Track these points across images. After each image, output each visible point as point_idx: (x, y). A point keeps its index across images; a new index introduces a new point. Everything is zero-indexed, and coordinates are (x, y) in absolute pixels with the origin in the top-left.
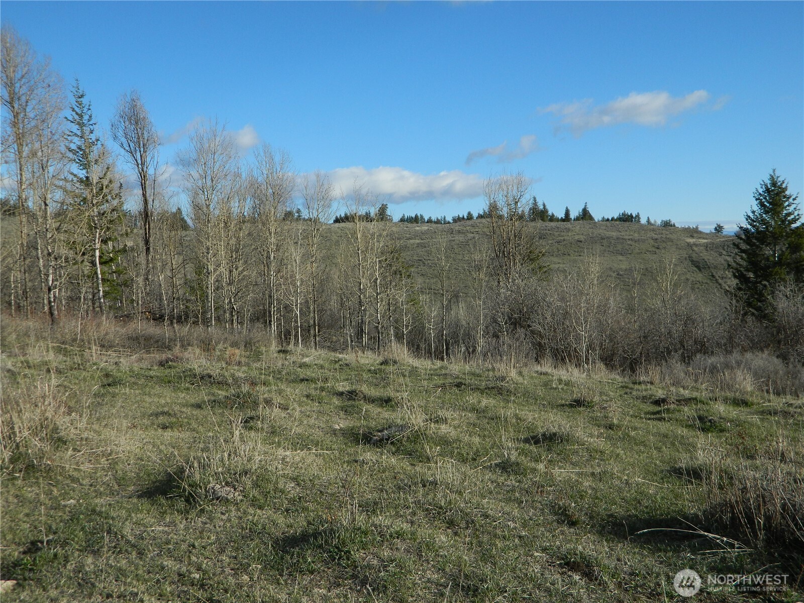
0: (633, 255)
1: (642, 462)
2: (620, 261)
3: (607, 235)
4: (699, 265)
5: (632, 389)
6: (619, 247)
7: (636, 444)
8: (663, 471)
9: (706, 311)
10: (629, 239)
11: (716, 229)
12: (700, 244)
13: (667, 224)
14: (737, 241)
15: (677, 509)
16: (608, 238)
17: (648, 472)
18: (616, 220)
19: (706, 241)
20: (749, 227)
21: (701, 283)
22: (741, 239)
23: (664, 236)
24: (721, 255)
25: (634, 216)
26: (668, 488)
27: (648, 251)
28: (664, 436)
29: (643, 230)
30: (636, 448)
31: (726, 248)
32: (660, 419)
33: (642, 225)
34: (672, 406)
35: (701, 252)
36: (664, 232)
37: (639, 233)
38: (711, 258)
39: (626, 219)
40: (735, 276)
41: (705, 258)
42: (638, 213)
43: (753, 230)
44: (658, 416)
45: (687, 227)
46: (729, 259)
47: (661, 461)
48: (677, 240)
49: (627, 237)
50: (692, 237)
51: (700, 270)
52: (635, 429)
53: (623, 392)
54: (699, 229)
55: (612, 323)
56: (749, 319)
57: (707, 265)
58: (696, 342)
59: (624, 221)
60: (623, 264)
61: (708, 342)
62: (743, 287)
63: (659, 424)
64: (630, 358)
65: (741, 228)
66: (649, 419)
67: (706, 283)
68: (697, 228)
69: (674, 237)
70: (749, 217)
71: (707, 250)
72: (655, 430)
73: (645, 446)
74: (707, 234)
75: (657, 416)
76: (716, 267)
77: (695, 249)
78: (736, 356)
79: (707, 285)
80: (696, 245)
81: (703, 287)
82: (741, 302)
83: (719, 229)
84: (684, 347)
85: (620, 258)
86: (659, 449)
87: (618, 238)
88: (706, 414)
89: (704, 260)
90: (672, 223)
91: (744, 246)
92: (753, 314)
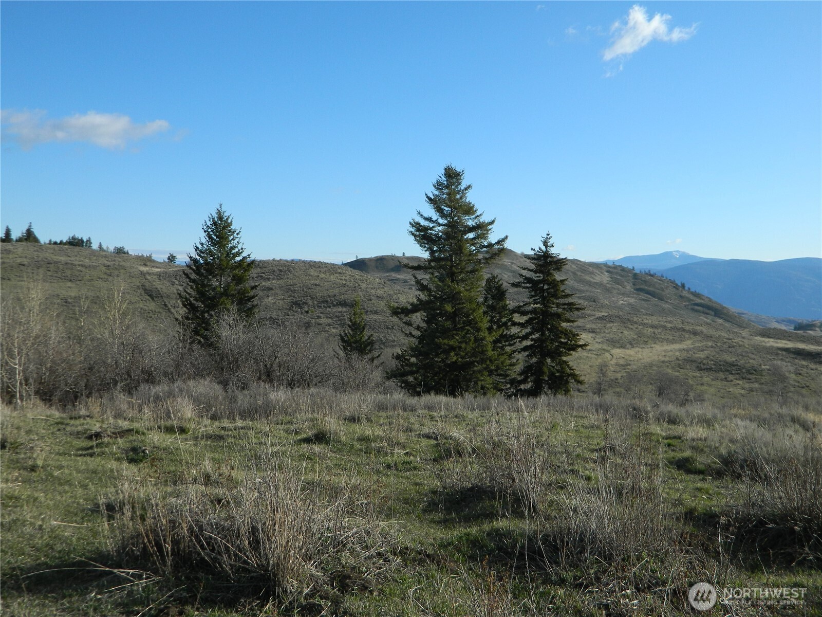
0: (83, 282)
1: (64, 503)
2: (69, 287)
3: (55, 260)
4: (152, 294)
5: (67, 424)
6: (68, 273)
7: (60, 484)
8: (84, 510)
9: (153, 339)
10: (79, 265)
11: (169, 259)
12: (153, 273)
13: (120, 251)
14: (188, 271)
15: (93, 549)
16: (56, 262)
17: (68, 514)
18: (65, 244)
19: (159, 270)
20: (198, 257)
21: (154, 312)
22: (191, 268)
23: (117, 264)
24: (173, 285)
25: (85, 241)
26: (88, 527)
27: (99, 278)
28: (93, 472)
29: (94, 256)
30: (60, 488)
31: (178, 277)
32: (91, 455)
33: (94, 251)
34: (106, 440)
35: (154, 281)
36: (116, 259)
37: (90, 259)
38: (164, 287)
39: (75, 243)
40: (185, 306)
41: (159, 287)
42: (89, 238)
43: (202, 261)
44: (90, 451)
45: (140, 255)
46: (181, 288)
47: (85, 500)
48: (131, 268)
49: (77, 263)
50: (145, 265)
51: (153, 299)
52: (60, 467)
53: (56, 429)
54: (153, 258)
55: (53, 354)
56: (195, 347)
57: (160, 294)
58: (142, 371)
59: (74, 245)
60: (71, 290)
61: (155, 371)
62: (190, 316)
63: (88, 459)
64: (74, 391)
65: (191, 258)
66: (81, 455)
67: (159, 312)
68: (150, 256)
69: (126, 264)
70: (198, 248)
71: (160, 279)
72: (83, 467)
73: (70, 485)
74: (160, 263)
75: (88, 452)
76: (168, 297)
77: (149, 277)
78: (178, 384)
79: (159, 314)
80: (149, 274)
81: (156, 316)
82: (188, 331)
83: (172, 258)
84: (131, 377)
85: (69, 284)
86: (85, 487)
87: (67, 263)
88: (140, 445)
89: (156, 288)
90: (126, 250)
91: (193, 276)
92: (200, 342)
